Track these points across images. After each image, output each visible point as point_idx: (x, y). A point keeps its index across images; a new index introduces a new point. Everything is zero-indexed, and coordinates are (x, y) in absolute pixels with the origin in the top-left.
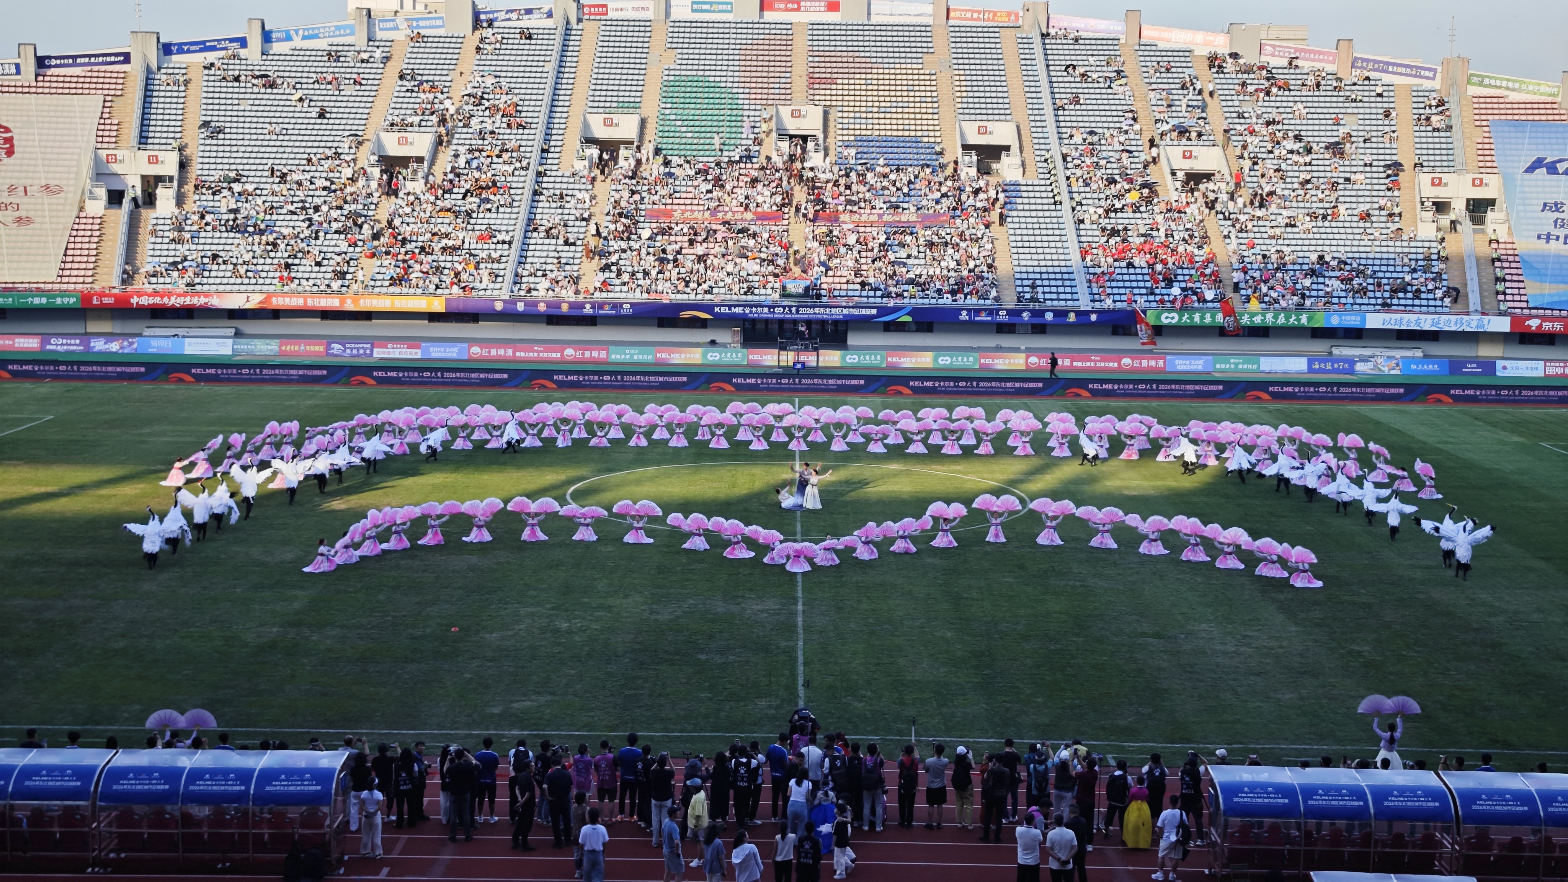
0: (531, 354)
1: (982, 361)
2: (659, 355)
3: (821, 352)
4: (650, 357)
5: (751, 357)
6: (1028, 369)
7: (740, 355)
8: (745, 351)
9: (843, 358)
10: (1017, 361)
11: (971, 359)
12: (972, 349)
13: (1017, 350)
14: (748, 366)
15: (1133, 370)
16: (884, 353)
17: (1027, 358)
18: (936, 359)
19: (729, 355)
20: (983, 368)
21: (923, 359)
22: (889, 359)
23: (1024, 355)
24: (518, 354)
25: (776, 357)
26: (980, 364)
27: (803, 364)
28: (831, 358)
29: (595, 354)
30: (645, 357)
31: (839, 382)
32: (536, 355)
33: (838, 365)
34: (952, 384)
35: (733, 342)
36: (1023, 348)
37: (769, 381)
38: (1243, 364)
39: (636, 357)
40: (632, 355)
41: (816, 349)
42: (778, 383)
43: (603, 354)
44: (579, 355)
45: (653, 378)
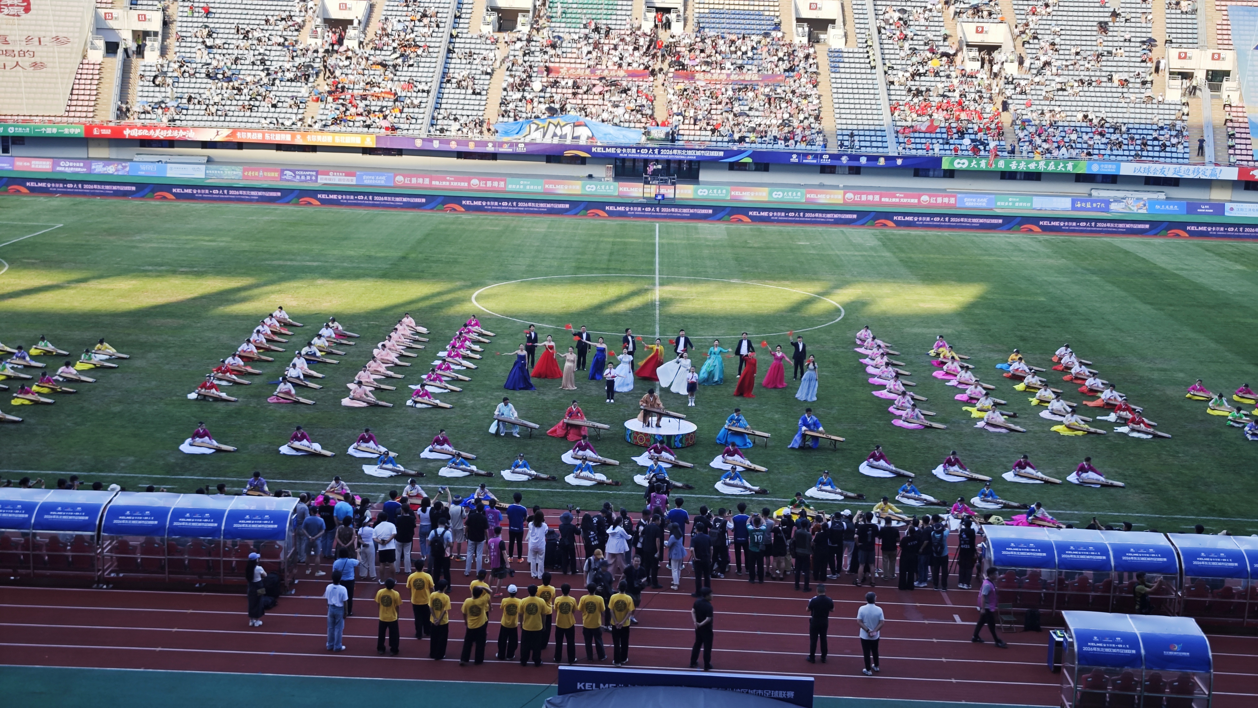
0: (444, 183)
1: (808, 196)
2: (547, 186)
3: (677, 186)
4: (540, 187)
5: (621, 189)
6: (845, 203)
7: (612, 187)
8: (616, 184)
9: (696, 191)
10: (836, 197)
11: (799, 194)
12: (799, 186)
13: (837, 187)
14: (619, 196)
15: (930, 206)
16: (729, 188)
17: (845, 194)
18: (770, 194)
19: (603, 187)
20: (808, 201)
21: (760, 194)
22: (733, 193)
23: (842, 192)
24: (434, 183)
25: (641, 190)
26: (807, 199)
27: (663, 196)
28: (686, 191)
29: (496, 184)
30: (536, 187)
31: (692, 211)
32: (448, 183)
33: (691, 197)
34: (783, 214)
35: (607, 176)
36: (841, 186)
37: (635, 209)
38: (1019, 202)
39: (528, 187)
40: (525, 185)
41: (674, 184)
42: (642, 211)
43: (502, 184)
44: (482, 184)
45: (542, 205)
